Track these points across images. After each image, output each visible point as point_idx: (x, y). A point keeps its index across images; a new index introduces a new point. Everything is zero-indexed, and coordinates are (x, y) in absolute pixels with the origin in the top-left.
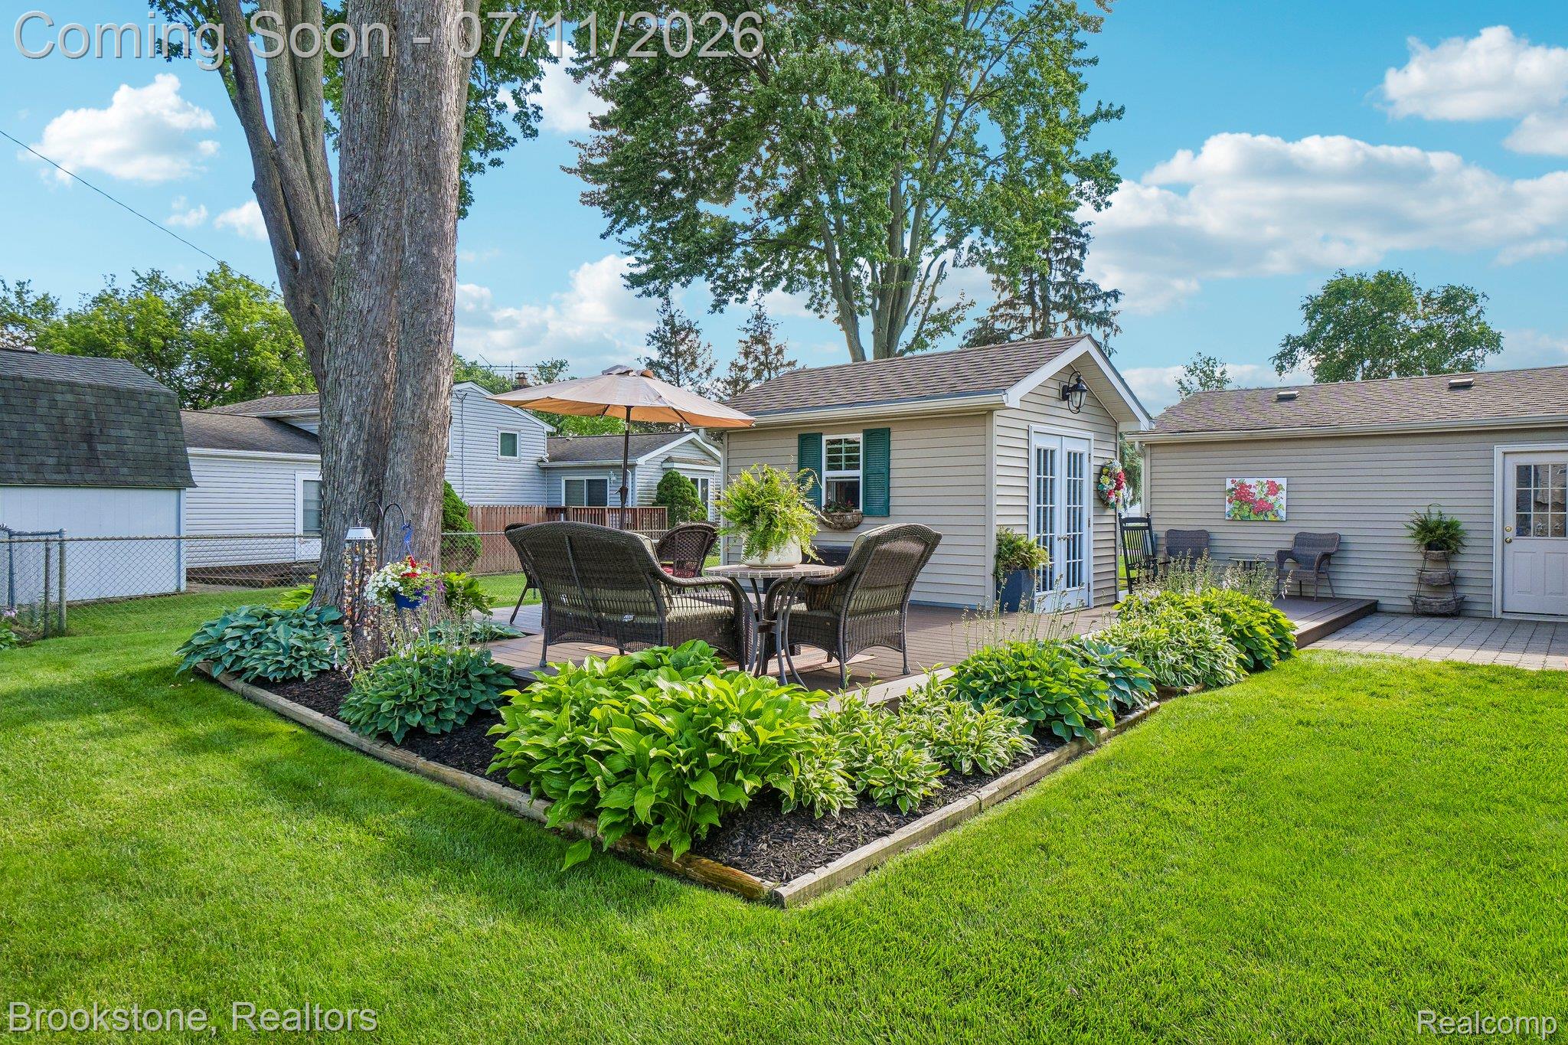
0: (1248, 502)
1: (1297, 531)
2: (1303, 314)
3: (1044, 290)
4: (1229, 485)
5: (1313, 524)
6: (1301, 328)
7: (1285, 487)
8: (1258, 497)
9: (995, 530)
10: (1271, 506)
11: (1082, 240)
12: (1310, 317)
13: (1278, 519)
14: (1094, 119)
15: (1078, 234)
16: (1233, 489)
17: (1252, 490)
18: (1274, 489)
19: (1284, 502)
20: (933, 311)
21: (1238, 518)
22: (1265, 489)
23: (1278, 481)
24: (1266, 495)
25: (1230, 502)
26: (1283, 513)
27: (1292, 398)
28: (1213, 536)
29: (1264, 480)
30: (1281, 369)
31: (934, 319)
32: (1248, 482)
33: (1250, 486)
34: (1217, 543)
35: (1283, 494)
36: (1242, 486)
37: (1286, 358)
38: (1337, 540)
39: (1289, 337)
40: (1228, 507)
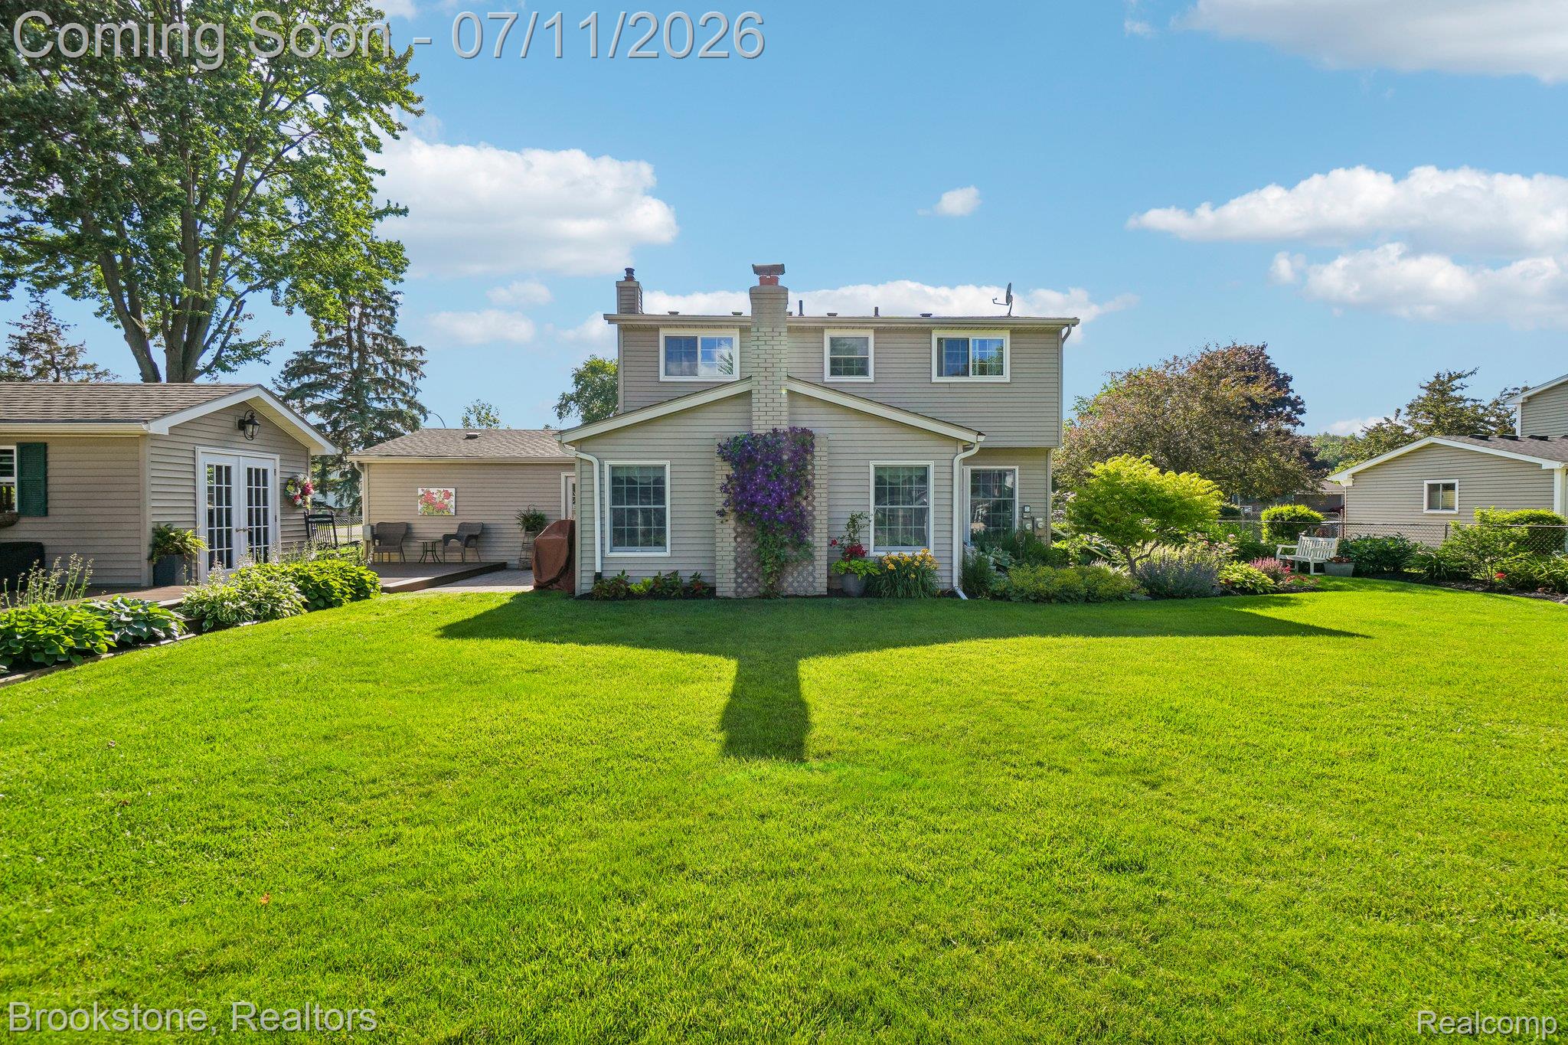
0: (432, 503)
1: (461, 521)
2: (573, 380)
3: (361, 337)
4: (420, 492)
5: (471, 517)
6: (571, 389)
7: (454, 494)
8: (437, 500)
9: (152, 526)
10: (446, 506)
11: (392, 304)
12: (577, 383)
13: (450, 514)
14: (387, 211)
15: (389, 300)
16: (423, 495)
17: (434, 496)
18: (447, 495)
19: (453, 504)
20: (234, 340)
21: (427, 514)
22: (442, 496)
23: (450, 490)
24: (443, 499)
25: (421, 504)
26: (453, 511)
27: (475, 437)
29: (441, 490)
30: (560, 415)
31: (234, 348)
32: (432, 490)
33: (433, 493)
35: (453, 498)
36: (429, 493)
37: (562, 408)
39: (564, 394)
40: (421, 507)
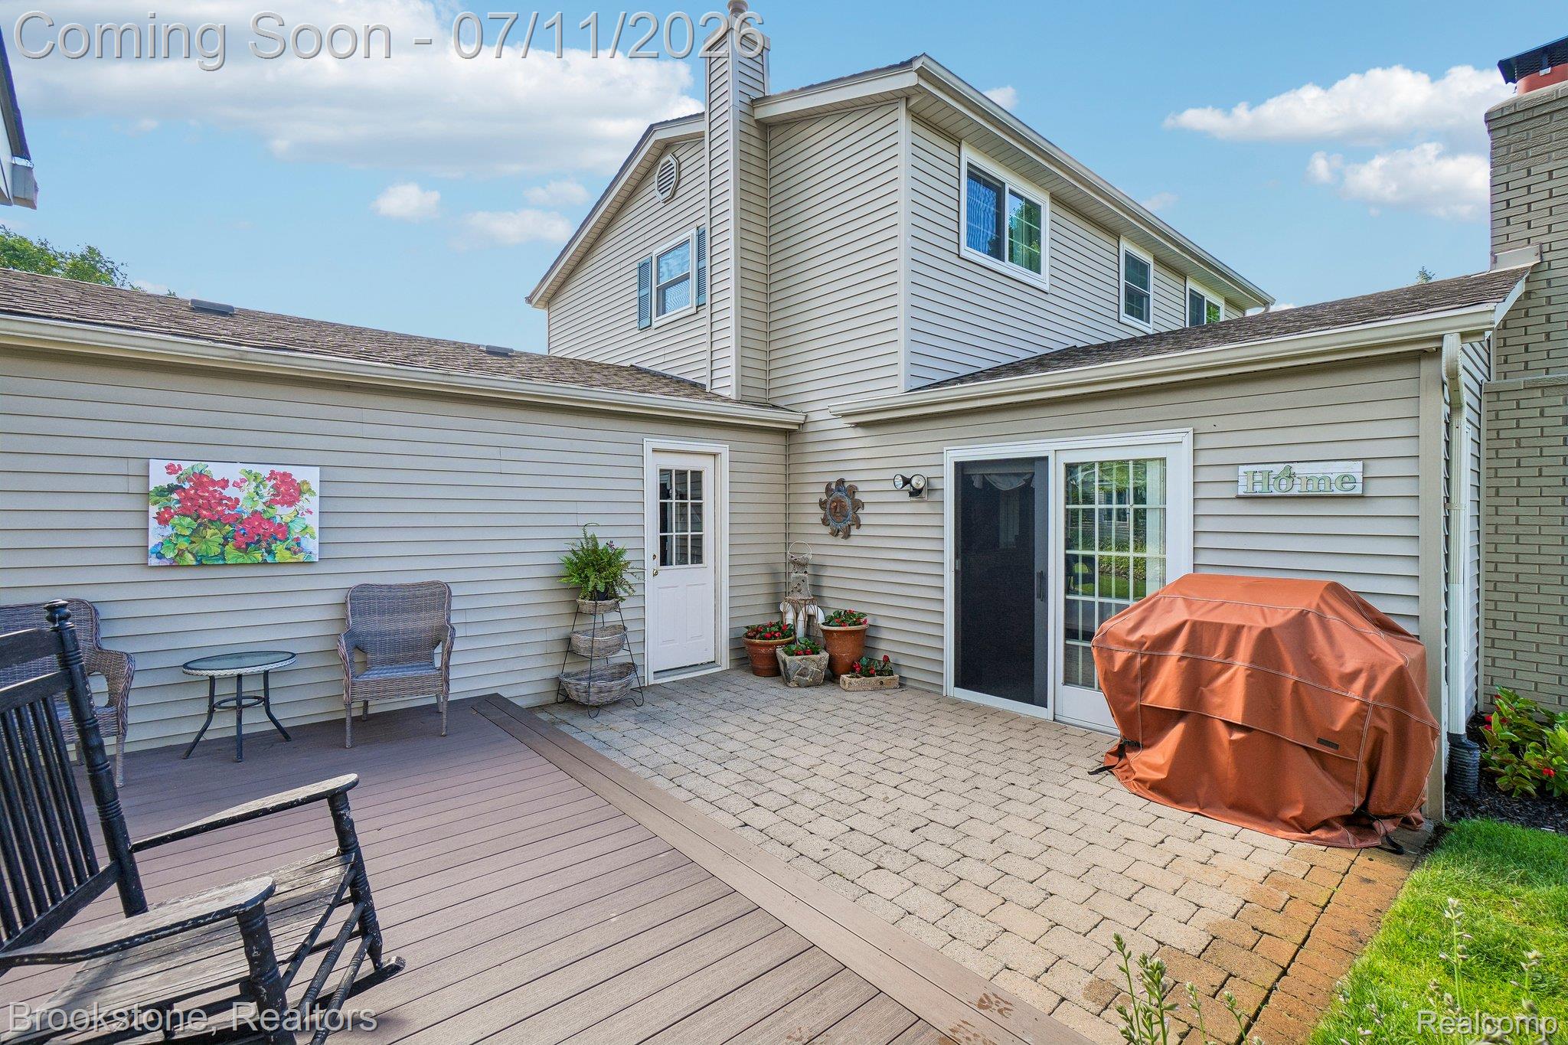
0: (218, 520)
1: (353, 582)
4: (159, 477)
5: (377, 566)
7: (315, 487)
8: (246, 508)
10: (282, 531)
13: (301, 557)
16: (172, 489)
17: (230, 492)
18: (288, 491)
19: (313, 521)
21: (190, 559)
22: (267, 492)
23: (299, 474)
24: (269, 504)
25: (162, 520)
26: (311, 545)
28: (105, 613)
29: (265, 471)
32: (217, 471)
33: (224, 483)
34: (119, 630)
35: (311, 502)
36: (201, 480)
38: (438, 595)
40: (156, 534)
